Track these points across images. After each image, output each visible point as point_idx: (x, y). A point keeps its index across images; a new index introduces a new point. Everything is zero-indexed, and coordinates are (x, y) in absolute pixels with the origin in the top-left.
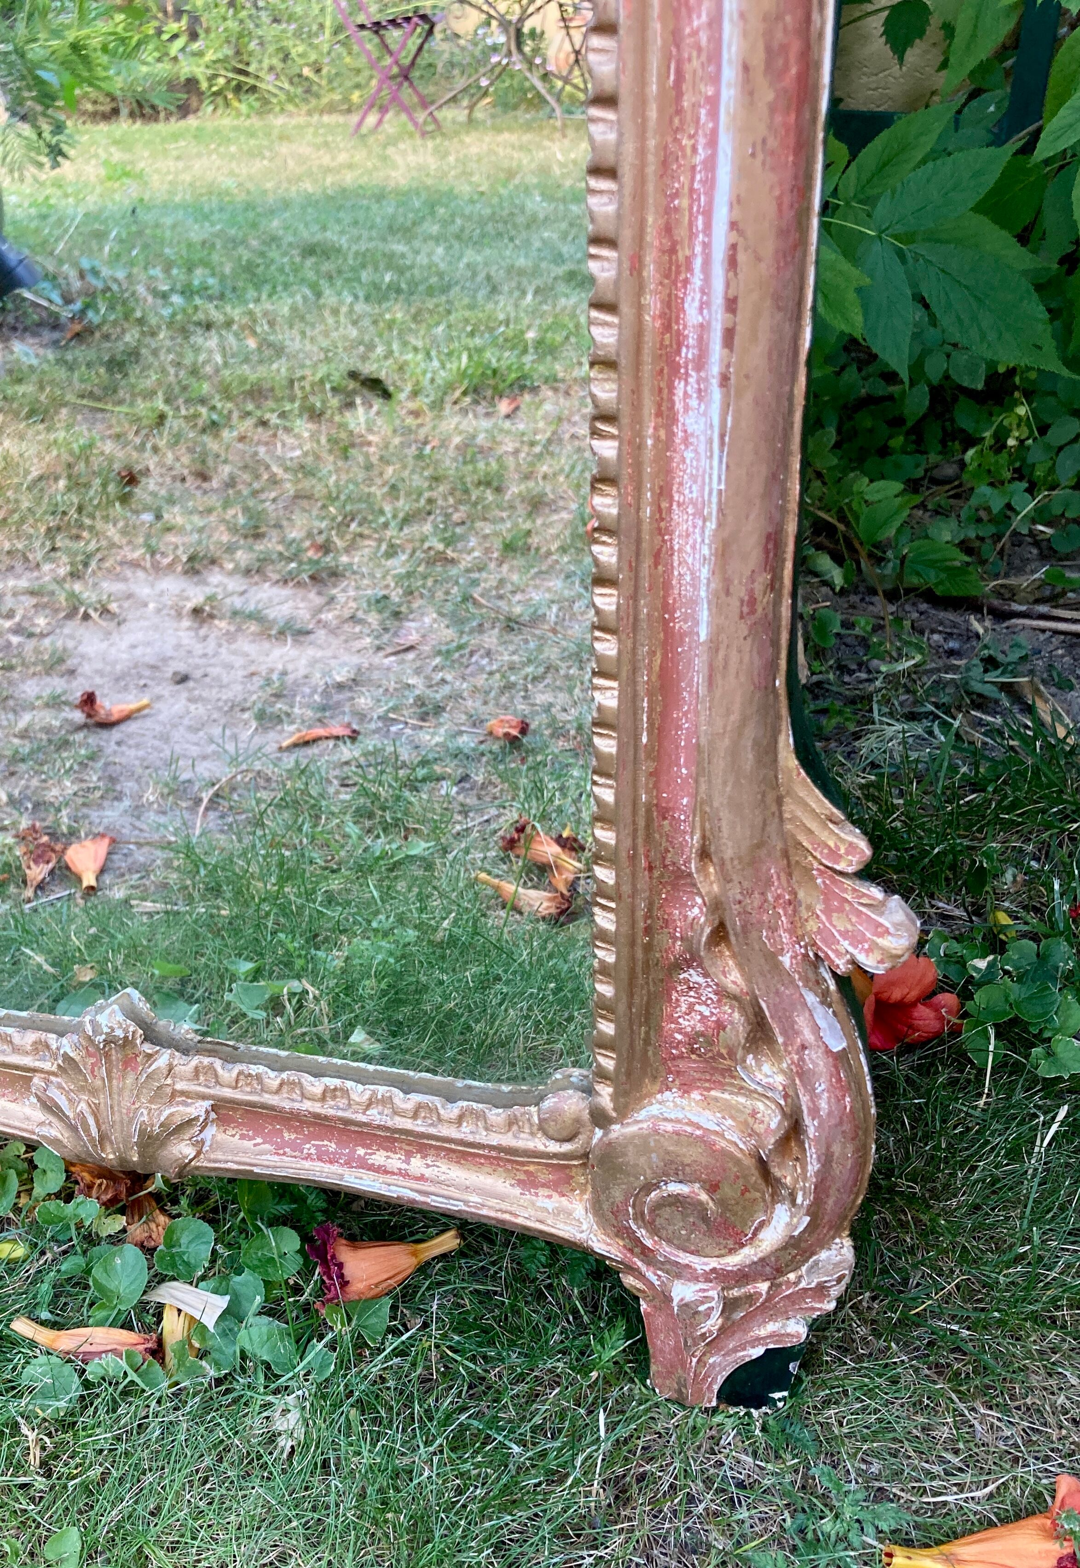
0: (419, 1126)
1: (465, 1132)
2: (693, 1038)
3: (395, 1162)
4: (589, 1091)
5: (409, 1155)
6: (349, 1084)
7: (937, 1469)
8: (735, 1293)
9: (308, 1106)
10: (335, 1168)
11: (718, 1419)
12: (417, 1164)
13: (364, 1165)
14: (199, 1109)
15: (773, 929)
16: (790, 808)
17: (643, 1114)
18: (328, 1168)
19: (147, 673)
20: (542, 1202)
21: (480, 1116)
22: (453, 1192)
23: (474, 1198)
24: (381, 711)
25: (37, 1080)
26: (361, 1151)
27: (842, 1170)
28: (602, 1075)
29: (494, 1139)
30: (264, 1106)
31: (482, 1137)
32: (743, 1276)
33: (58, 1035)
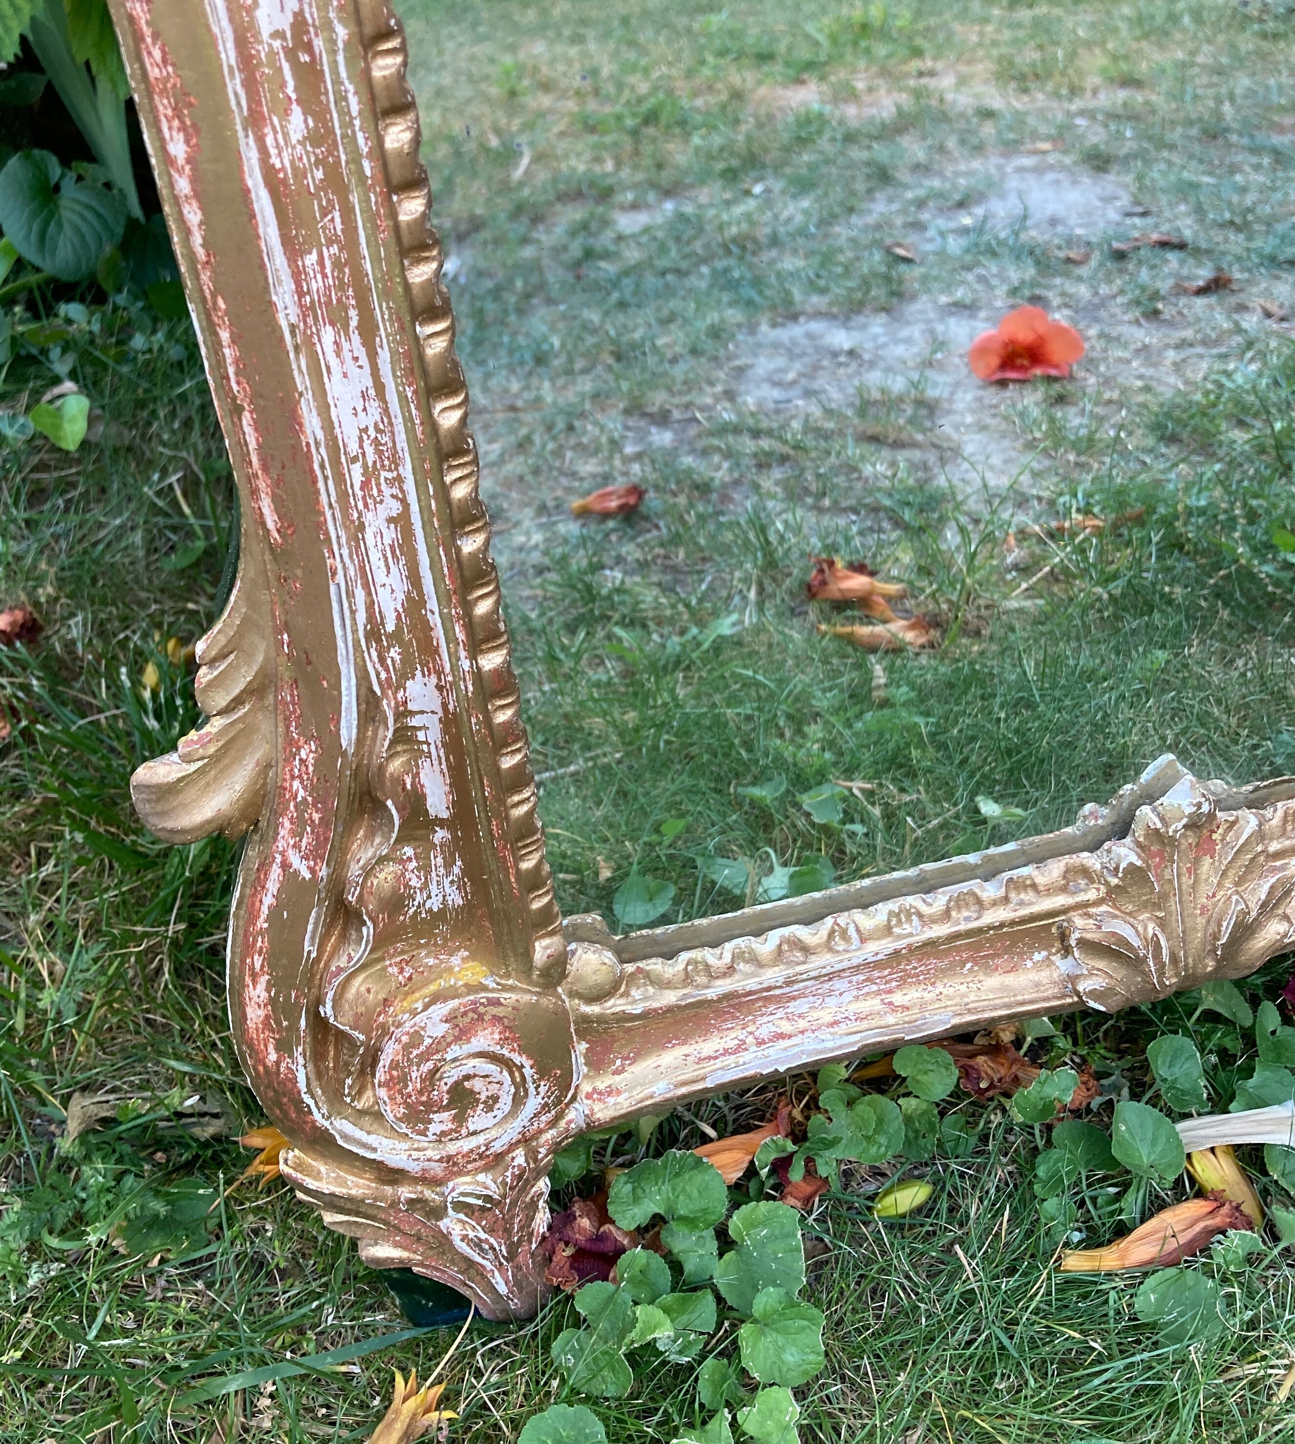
25: (1076, 921)
33: (1094, 848)
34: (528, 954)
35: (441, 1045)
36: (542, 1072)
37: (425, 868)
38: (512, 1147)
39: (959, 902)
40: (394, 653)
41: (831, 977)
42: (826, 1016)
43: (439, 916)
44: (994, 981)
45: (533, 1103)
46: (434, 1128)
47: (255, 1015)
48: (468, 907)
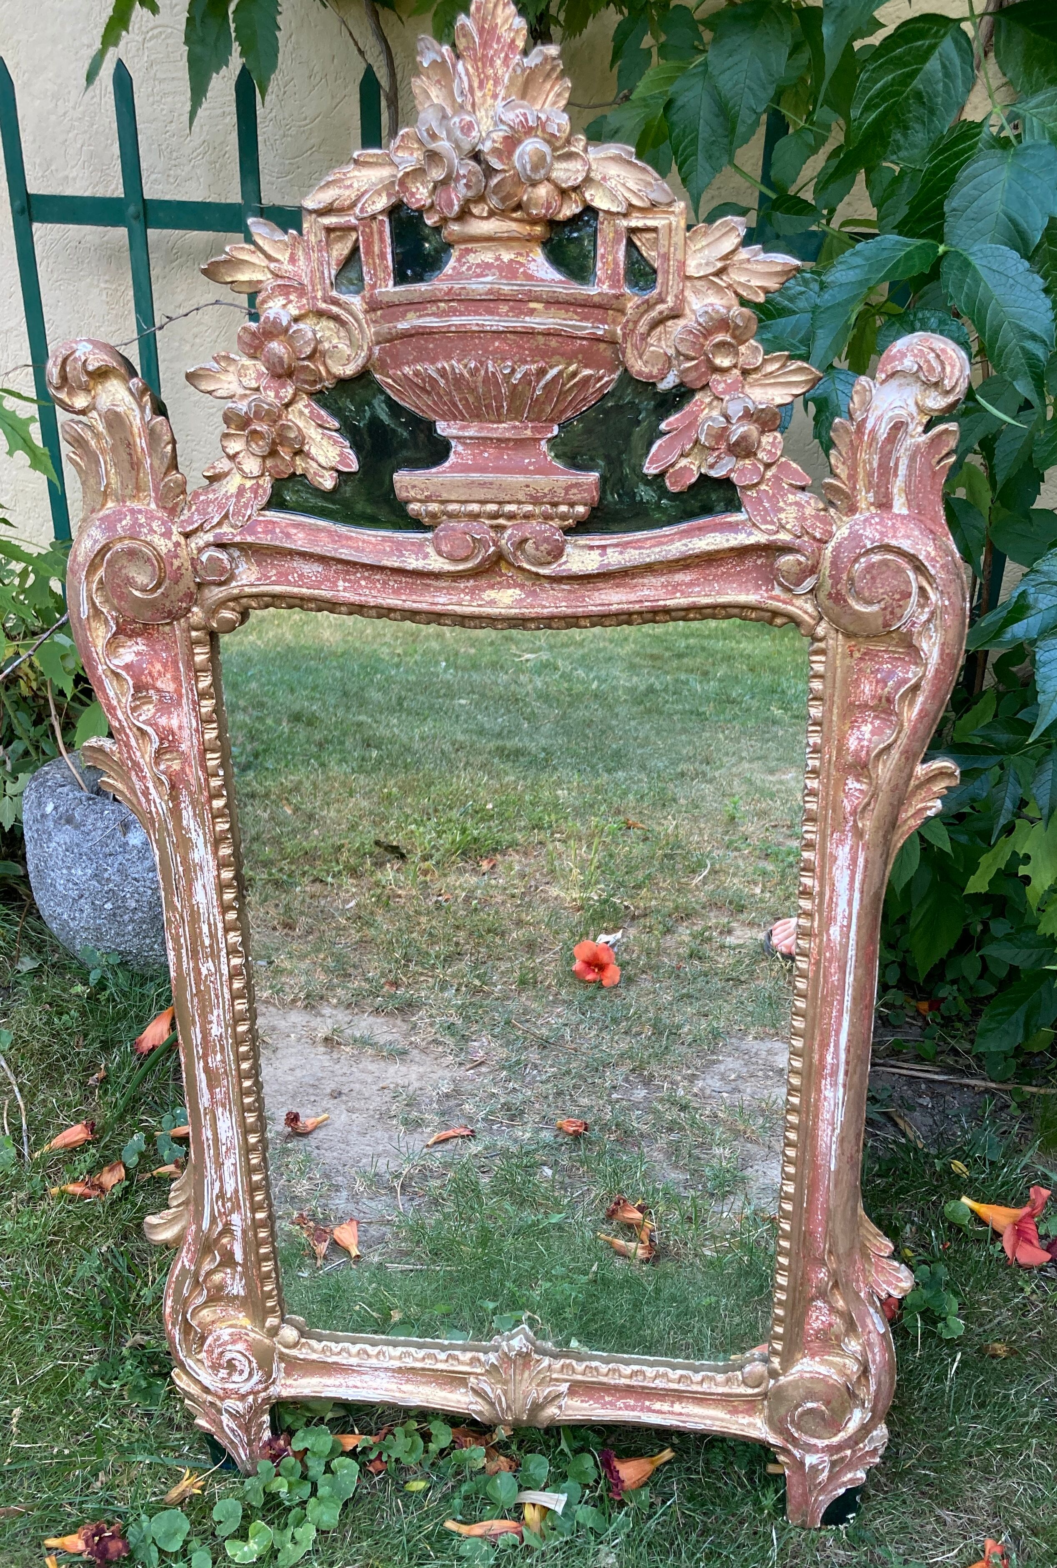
0: (681, 1387)
1: (705, 1387)
2: (817, 1332)
3: (666, 1407)
4: (766, 1360)
5: (673, 1403)
6: (644, 1368)
7: (930, 1546)
8: (835, 1457)
9: (623, 1381)
10: (636, 1413)
11: (823, 1533)
12: (677, 1407)
13: (650, 1410)
14: (564, 1387)
15: (857, 1281)
16: (863, 1231)
17: (793, 1371)
18: (632, 1413)
19: (311, 1091)
20: (741, 1421)
21: (712, 1379)
22: (697, 1420)
23: (708, 1422)
24: (482, 1114)
25: (472, 1379)
26: (647, 1403)
27: (885, 1388)
28: (775, 1352)
29: (720, 1390)
30: (600, 1383)
31: (715, 1389)
32: (839, 1448)
33: (486, 1353)
34: (264, 1321)
35: (225, 1344)
36: (260, 1367)
37: (233, 1278)
38: (249, 1394)
39: (429, 1356)
40: (229, 1204)
41: (376, 1369)
42: (375, 1385)
43: (237, 1297)
44: (444, 1394)
45: (256, 1378)
46: (220, 1375)
47: (168, 1310)
48: (245, 1297)
